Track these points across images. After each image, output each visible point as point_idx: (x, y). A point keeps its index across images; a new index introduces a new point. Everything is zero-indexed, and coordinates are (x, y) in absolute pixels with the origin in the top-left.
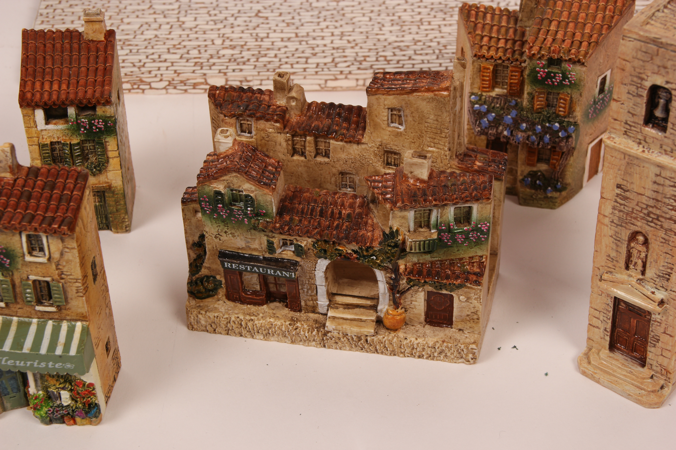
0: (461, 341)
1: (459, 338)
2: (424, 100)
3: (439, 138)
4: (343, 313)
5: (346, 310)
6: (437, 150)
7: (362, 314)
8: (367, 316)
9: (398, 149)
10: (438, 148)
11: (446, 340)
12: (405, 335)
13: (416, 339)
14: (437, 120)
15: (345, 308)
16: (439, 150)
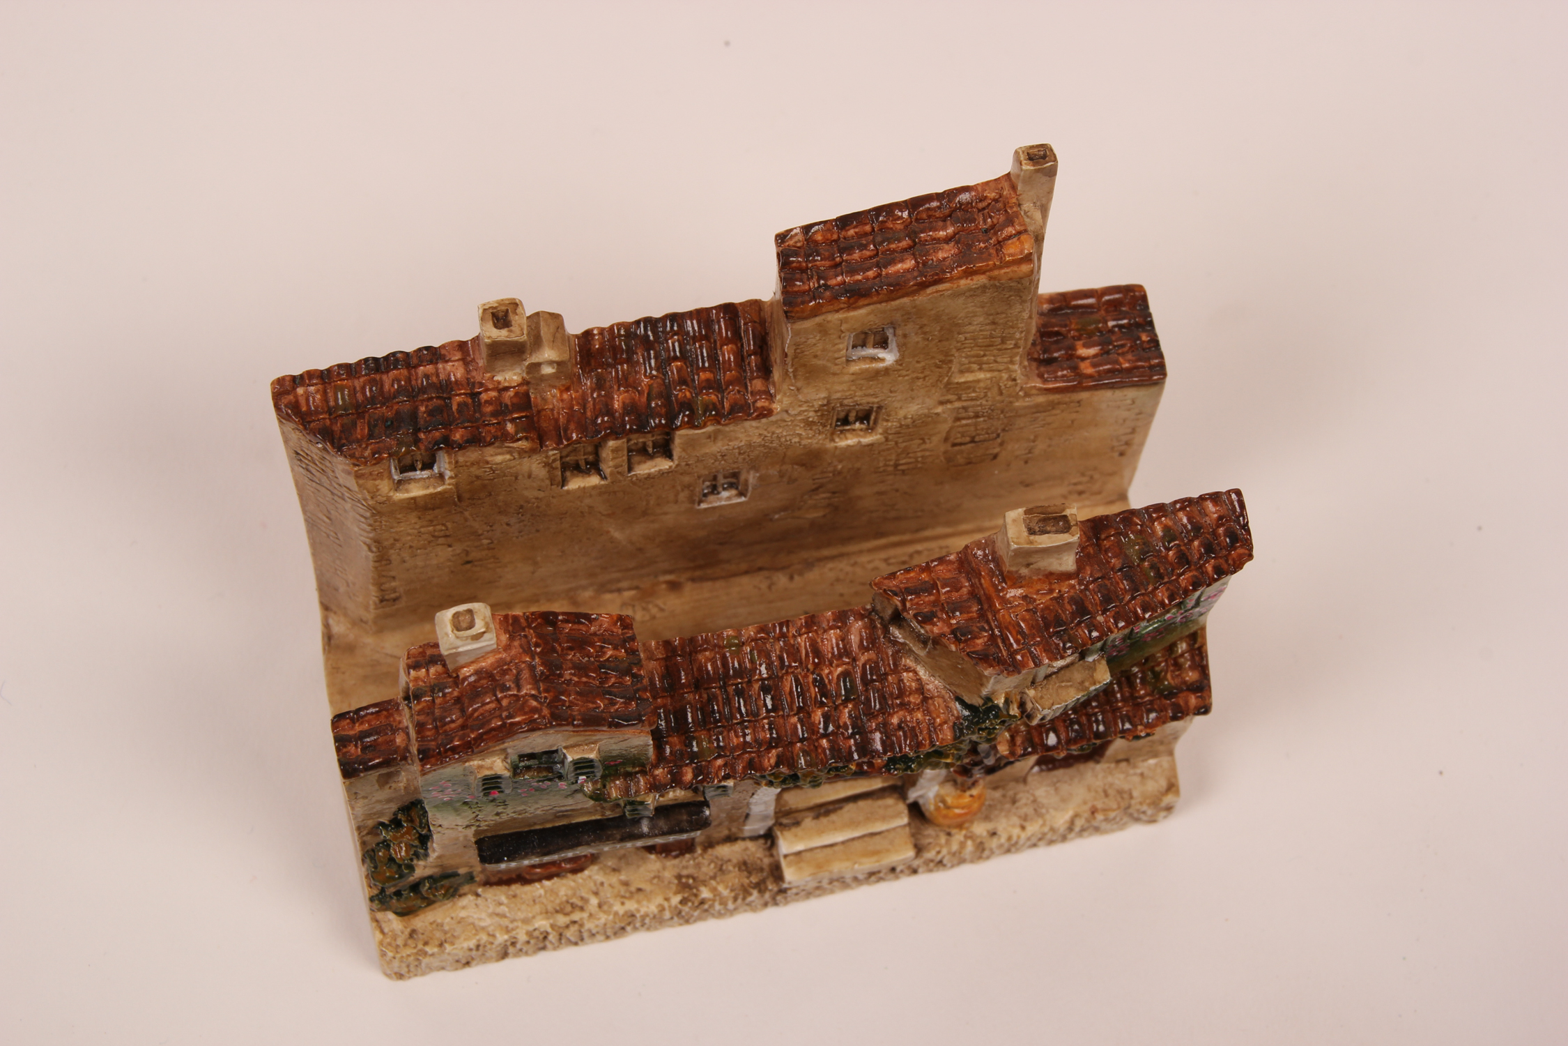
0: (1135, 794)
1: (1126, 787)
2: (956, 295)
3: (995, 352)
4: (820, 832)
5: (824, 820)
6: (989, 375)
7: (869, 819)
8: (884, 819)
9: (876, 400)
10: (991, 370)
11: (1099, 805)
12: (989, 826)
13: (1023, 828)
14: (994, 323)
15: (817, 817)
16: (996, 374)
